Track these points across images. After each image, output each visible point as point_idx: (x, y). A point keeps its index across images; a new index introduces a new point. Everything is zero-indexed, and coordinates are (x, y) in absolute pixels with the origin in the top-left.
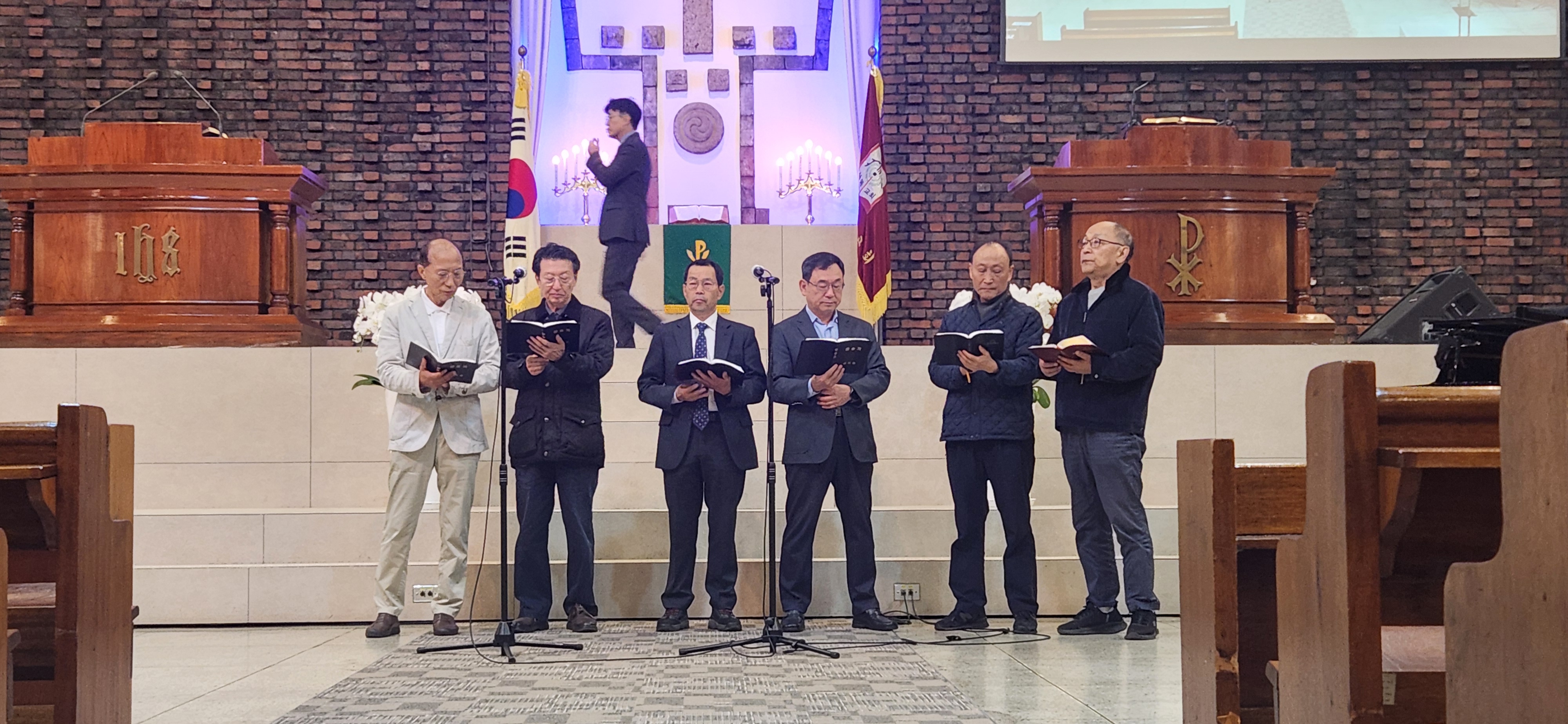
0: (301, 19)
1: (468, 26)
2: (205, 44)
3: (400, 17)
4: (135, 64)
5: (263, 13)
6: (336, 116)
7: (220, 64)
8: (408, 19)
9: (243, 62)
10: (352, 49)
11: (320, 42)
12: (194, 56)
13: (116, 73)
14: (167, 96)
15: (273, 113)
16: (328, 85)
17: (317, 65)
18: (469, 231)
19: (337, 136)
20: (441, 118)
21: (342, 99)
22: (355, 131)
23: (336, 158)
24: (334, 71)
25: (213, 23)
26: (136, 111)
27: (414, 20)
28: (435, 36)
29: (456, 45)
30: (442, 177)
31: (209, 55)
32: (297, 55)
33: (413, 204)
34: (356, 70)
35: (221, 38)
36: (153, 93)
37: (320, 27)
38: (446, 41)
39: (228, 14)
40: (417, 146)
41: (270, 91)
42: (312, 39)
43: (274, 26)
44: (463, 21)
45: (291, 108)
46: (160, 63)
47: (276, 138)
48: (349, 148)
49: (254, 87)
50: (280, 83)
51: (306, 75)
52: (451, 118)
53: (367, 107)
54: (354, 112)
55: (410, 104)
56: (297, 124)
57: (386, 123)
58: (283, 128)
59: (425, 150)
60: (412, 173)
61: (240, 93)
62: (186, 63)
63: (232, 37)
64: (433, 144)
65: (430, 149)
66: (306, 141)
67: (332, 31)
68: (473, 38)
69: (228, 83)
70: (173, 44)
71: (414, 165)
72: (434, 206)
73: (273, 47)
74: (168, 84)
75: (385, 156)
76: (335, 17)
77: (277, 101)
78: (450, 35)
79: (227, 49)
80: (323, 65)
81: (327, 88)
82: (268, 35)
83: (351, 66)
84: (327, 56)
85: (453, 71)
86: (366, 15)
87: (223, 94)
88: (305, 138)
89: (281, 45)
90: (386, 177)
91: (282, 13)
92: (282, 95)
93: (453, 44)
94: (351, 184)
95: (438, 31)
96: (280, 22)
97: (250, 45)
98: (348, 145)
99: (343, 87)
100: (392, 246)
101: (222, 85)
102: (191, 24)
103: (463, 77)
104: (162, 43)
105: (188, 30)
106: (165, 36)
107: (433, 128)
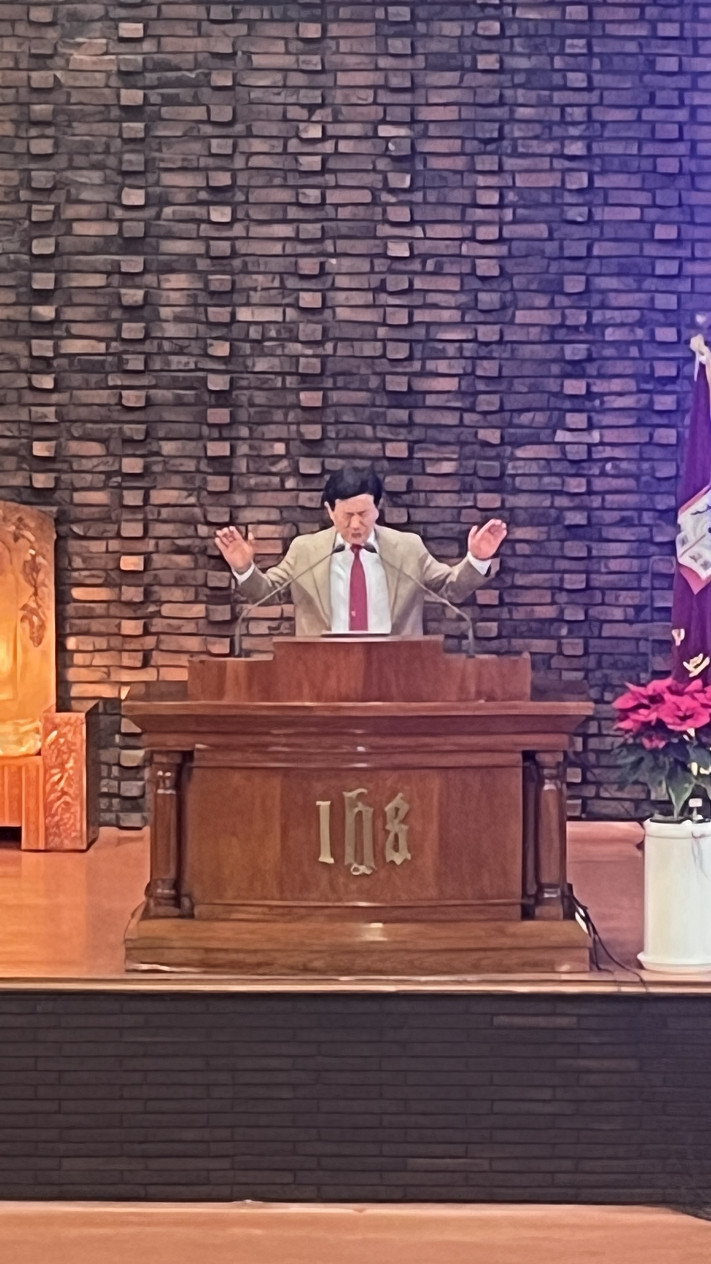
0: (375, 237)
1: (650, 250)
2: (220, 281)
3: (537, 234)
4: (107, 314)
5: (312, 230)
6: (430, 400)
7: (244, 314)
8: (551, 238)
9: (281, 310)
10: (457, 288)
11: (405, 278)
12: (200, 300)
13: (75, 329)
14: (157, 366)
15: (330, 393)
16: (418, 348)
17: (402, 317)
18: (644, 589)
19: (432, 433)
20: (602, 403)
21: (440, 371)
22: (461, 424)
23: (429, 470)
24: (428, 325)
25: (233, 247)
26: (108, 392)
27: (562, 240)
28: (595, 266)
29: (630, 282)
30: (603, 500)
31: (225, 299)
32: (368, 298)
33: (557, 544)
34: (463, 322)
35: (245, 271)
36: (136, 363)
37: (407, 254)
38: (611, 275)
39: (257, 231)
40: (564, 452)
41: (324, 358)
42: (391, 271)
43: (331, 249)
44: (640, 241)
45: (356, 385)
46: (147, 312)
47: (333, 435)
48: (454, 453)
49: (300, 352)
50: (340, 345)
51: (382, 332)
52: (620, 402)
53: (481, 386)
54: (460, 393)
55: (552, 380)
56: (368, 411)
57: (512, 411)
58: (345, 418)
59: (577, 458)
60: (554, 493)
61: (276, 361)
62: (189, 312)
63: (262, 269)
64: (590, 446)
65: (585, 457)
66: (384, 441)
67: (424, 258)
68: (659, 271)
69: (256, 345)
70: (168, 281)
71: (557, 480)
72: (589, 550)
73: (328, 285)
74: (160, 346)
75: (510, 465)
76: (430, 234)
77: (334, 375)
78: (619, 264)
79: (255, 289)
80: (411, 316)
81: (418, 354)
82: (322, 265)
83: (455, 316)
84: (417, 300)
85: (622, 325)
86: (483, 233)
87: (249, 362)
88: (380, 434)
89: (342, 282)
90: (513, 501)
91: (344, 228)
92: (343, 366)
93: (624, 279)
94: (455, 512)
95: (599, 257)
96: (339, 242)
97: (292, 283)
98: (452, 448)
99: (444, 350)
100: (520, 614)
101: (247, 348)
102: (198, 247)
103: (640, 333)
104: (150, 279)
105: (192, 258)
106: (154, 267)
107: (590, 419)
